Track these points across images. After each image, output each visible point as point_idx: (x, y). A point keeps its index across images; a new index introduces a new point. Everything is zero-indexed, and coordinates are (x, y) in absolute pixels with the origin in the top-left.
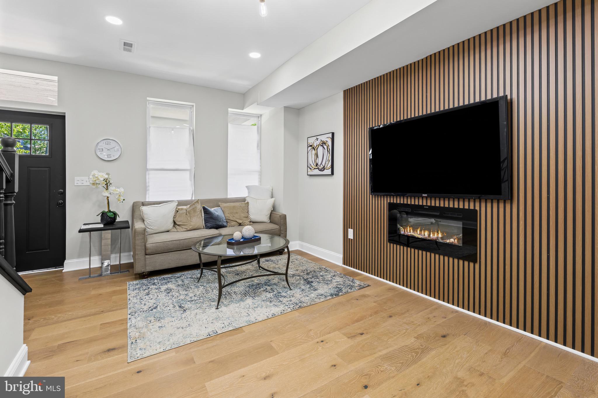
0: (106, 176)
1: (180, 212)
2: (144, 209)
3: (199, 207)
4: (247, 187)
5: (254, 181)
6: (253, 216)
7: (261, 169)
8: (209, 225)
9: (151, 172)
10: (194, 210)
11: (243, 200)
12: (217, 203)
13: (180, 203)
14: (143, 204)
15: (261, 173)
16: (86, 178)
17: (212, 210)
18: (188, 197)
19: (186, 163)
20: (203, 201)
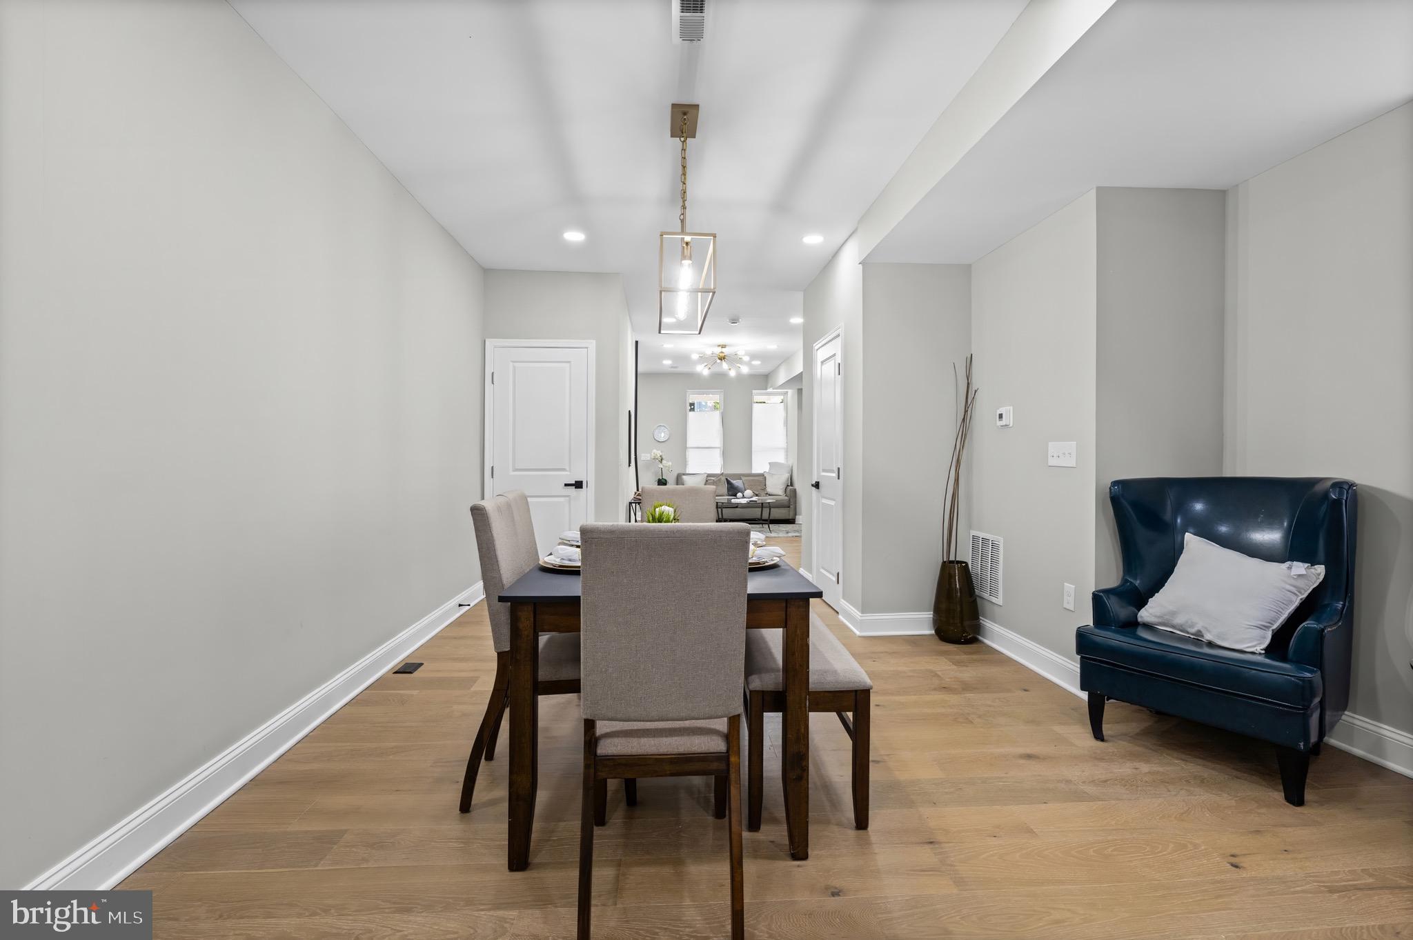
0: (661, 454)
1: (709, 481)
2: (684, 477)
3: (723, 479)
4: (770, 463)
5: (780, 458)
6: (769, 490)
7: (787, 446)
8: (730, 493)
9: (691, 450)
10: (720, 480)
11: (762, 475)
12: (739, 477)
13: (709, 475)
14: (684, 474)
15: (787, 451)
16: (649, 455)
17: (734, 482)
18: (718, 471)
19: (717, 442)
20: (727, 475)
